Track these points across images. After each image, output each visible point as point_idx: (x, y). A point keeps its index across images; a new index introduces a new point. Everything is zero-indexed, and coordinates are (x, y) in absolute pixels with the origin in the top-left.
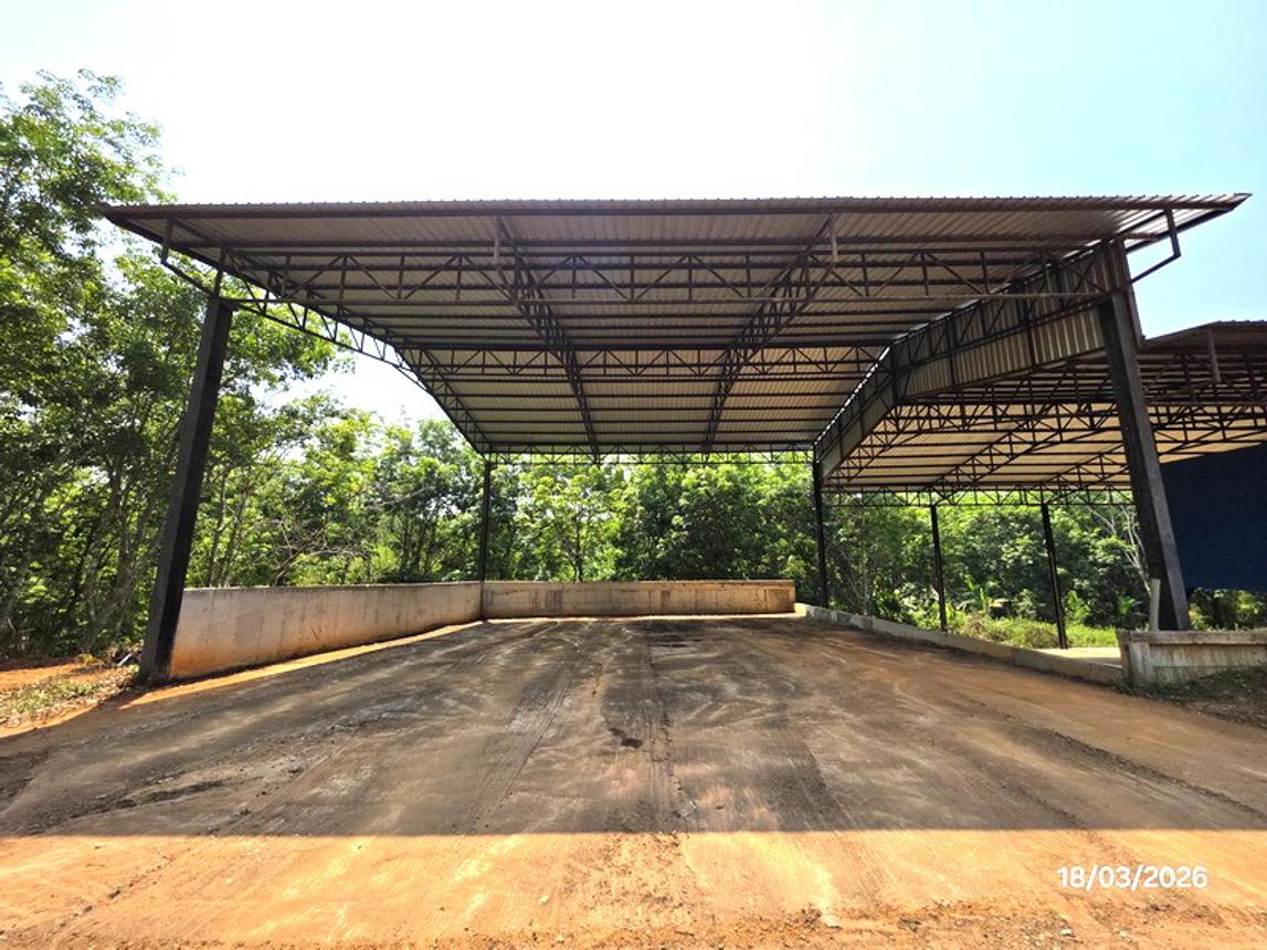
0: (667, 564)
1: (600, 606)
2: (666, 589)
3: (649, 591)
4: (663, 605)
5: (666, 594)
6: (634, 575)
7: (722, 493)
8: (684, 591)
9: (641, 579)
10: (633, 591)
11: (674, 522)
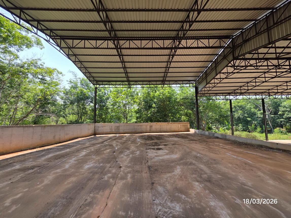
0: (151, 118)
1: (131, 130)
2: (151, 125)
3: (146, 126)
4: (150, 130)
5: (151, 127)
6: (142, 121)
7: (167, 97)
8: (156, 125)
9: (144, 122)
10: (141, 126)
11: (153, 106)
